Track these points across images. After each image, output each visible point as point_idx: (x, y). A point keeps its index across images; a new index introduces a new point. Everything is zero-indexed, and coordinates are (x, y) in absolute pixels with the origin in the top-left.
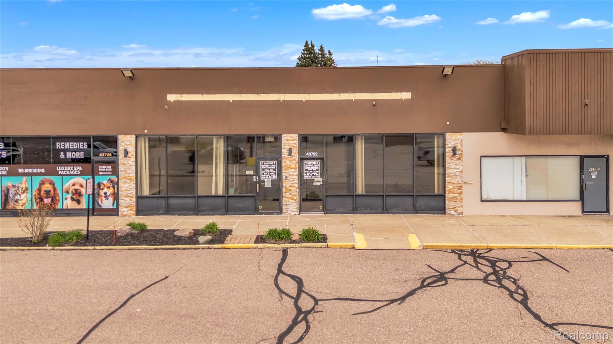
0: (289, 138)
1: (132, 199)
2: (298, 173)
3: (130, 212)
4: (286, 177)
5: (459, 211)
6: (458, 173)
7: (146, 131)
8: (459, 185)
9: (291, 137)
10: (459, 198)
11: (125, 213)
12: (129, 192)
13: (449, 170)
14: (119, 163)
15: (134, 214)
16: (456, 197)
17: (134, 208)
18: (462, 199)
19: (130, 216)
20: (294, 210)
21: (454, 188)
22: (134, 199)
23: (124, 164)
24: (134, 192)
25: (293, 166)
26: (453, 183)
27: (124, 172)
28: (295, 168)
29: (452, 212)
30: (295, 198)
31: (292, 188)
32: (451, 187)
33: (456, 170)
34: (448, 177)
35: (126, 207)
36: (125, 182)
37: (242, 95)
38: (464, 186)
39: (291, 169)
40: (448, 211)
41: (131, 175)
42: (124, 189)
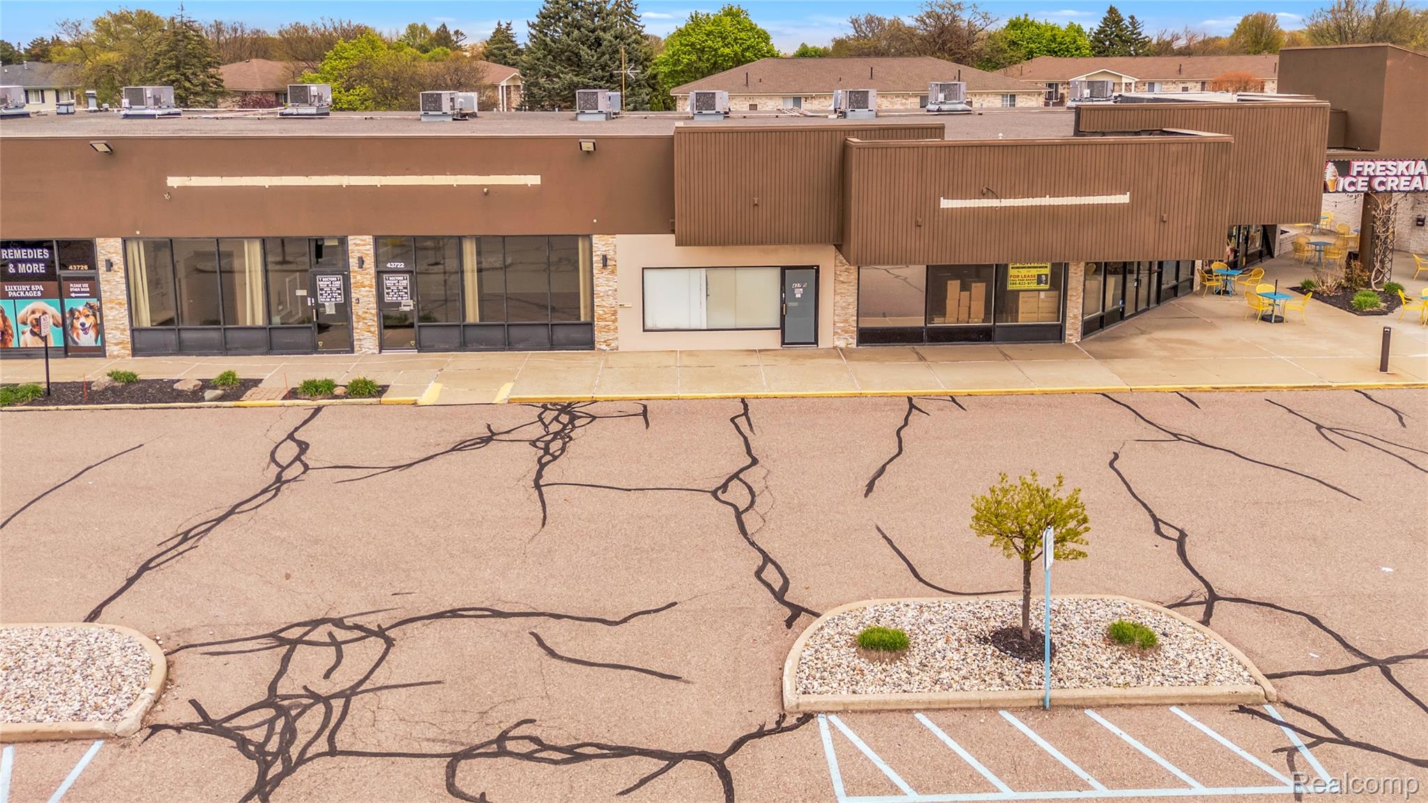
0: (358, 242)
1: (125, 333)
2: (374, 293)
3: (123, 351)
4: (358, 299)
5: (613, 345)
6: (610, 292)
7: (138, 233)
8: (613, 309)
9: (362, 240)
10: (612, 328)
11: (115, 353)
12: (118, 322)
13: (598, 288)
14: (101, 280)
15: (129, 355)
16: (608, 325)
17: (129, 346)
18: (616, 328)
19: (123, 357)
20: (371, 347)
21: (606, 314)
22: (128, 333)
23: (108, 281)
24: (127, 323)
25: (367, 283)
26: (604, 307)
27: (108, 294)
28: (371, 286)
29: (604, 347)
30: (372, 329)
31: (367, 315)
32: (601, 312)
33: (607, 288)
34: (597, 297)
35: (116, 344)
36: (112, 308)
37: (283, 177)
38: (620, 312)
39: (364, 287)
40: (597, 346)
41: (120, 297)
42: (111, 318)
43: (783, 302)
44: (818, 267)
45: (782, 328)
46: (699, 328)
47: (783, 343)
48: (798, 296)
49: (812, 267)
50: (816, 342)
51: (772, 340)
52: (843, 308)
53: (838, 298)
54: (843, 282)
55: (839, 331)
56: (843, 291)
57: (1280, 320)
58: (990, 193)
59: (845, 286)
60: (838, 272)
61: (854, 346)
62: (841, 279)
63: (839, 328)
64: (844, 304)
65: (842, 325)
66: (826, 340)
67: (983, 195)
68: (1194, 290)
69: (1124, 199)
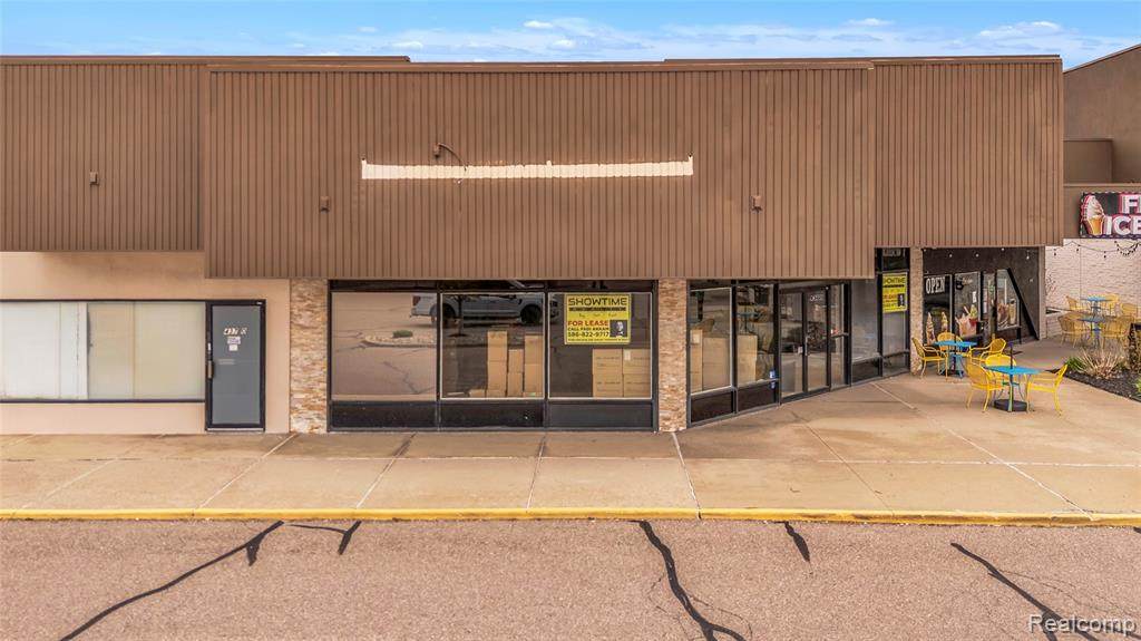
43: (210, 357)
44: (264, 302)
45: (209, 402)
46: (74, 397)
47: (209, 424)
48: (233, 348)
49: (252, 303)
50: (262, 424)
51: (190, 420)
52: (305, 369)
53: (296, 352)
54: (303, 327)
55: (299, 406)
56: (303, 341)
57: (1021, 407)
58: (448, 154)
59: (308, 333)
60: (296, 312)
61: (323, 431)
62: (301, 322)
63: (299, 401)
64: (306, 363)
65: (303, 396)
66: (277, 423)
67: (437, 158)
68: (913, 370)
69: (685, 168)
